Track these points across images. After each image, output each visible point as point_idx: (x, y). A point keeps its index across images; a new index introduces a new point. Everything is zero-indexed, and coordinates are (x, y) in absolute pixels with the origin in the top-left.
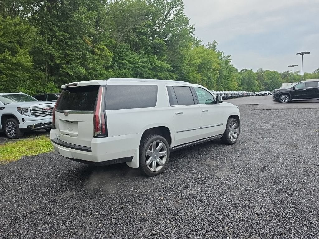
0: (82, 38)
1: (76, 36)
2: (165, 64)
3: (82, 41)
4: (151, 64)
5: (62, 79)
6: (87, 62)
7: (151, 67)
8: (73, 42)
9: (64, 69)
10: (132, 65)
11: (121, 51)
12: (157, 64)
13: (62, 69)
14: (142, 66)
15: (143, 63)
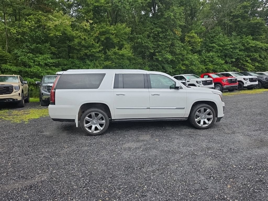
0: (172, 31)
1: (167, 30)
2: (261, 44)
3: (171, 33)
4: (244, 45)
5: (155, 64)
6: (175, 49)
7: (243, 48)
8: (164, 34)
9: (157, 56)
10: (220, 48)
11: (212, 36)
12: (251, 45)
13: (155, 56)
14: (231, 48)
15: (233, 45)
